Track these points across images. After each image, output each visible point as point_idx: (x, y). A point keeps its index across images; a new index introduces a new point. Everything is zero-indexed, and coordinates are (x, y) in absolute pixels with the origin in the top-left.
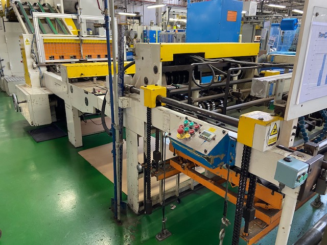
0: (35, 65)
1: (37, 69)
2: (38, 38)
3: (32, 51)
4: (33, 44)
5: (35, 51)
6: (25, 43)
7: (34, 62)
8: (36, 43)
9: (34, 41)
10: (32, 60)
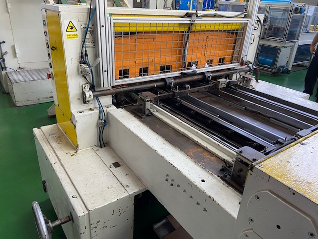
0: (89, 94)
1: (94, 104)
2: (101, 19)
3: (83, 58)
4: (88, 36)
5: (90, 58)
6: (65, 34)
7: (88, 87)
8: (94, 33)
9: (91, 28)
10: (82, 81)
